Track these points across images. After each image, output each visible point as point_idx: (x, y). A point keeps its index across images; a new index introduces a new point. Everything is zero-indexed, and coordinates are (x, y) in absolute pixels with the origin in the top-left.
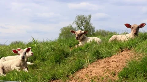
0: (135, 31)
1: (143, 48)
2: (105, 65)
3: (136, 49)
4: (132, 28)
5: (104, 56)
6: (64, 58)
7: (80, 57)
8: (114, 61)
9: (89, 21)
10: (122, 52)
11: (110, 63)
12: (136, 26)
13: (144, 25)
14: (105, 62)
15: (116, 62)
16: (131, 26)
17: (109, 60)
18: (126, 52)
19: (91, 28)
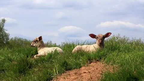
0: (100, 41)
1: (114, 60)
2: (77, 76)
3: (106, 60)
4: (97, 37)
5: (72, 68)
6: (28, 69)
7: (46, 68)
8: (85, 73)
9: (3, 26)
10: (91, 64)
11: (82, 75)
12: (102, 36)
13: (110, 34)
14: (76, 74)
15: (88, 73)
16: (96, 36)
17: (79, 71)
18: (95, 64)
19: (5, 35)
